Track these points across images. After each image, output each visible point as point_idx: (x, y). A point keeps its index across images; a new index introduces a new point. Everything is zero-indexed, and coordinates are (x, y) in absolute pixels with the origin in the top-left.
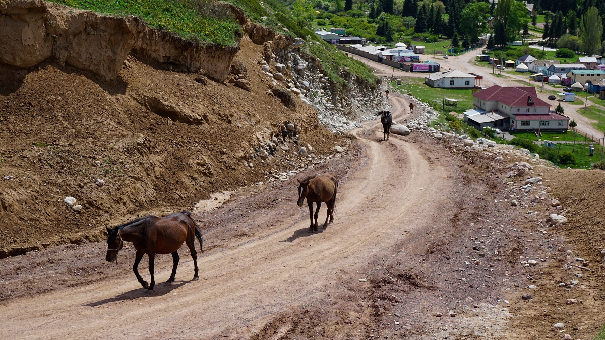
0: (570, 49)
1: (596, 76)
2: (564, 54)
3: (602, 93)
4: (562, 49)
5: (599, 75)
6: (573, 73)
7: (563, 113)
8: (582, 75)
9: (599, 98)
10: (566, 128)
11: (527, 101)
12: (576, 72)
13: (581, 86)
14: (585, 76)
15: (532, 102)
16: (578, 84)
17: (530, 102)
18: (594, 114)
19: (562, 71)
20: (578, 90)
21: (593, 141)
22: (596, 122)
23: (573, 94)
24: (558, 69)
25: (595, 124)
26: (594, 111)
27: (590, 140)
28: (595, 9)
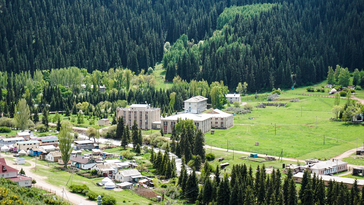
0: (7, 126)
1: (33, 144)
2: (4, 130)
3: (40, 156)
4: (3, 127)
5: (35, 144)
6: (18, 144)
7: (25, 174)
8: (24, 145)
9: (39, 160)
10: (30, 185)
11: (2, 169)
12: (19, 143)
13: (25, 153)
14: (26, 145)
15: (5, 169)
16: (22, 152)
17: (4, 169)
18: (41, 172)
19: (9, 143)
20: (24, 155)
21: (51, 193)
22: (45, 178)
23: (24, 159)
24: (6, 142)
25: (45, 180)
26: (40, 170)
27: (49, 192)
28: (24, 100)
